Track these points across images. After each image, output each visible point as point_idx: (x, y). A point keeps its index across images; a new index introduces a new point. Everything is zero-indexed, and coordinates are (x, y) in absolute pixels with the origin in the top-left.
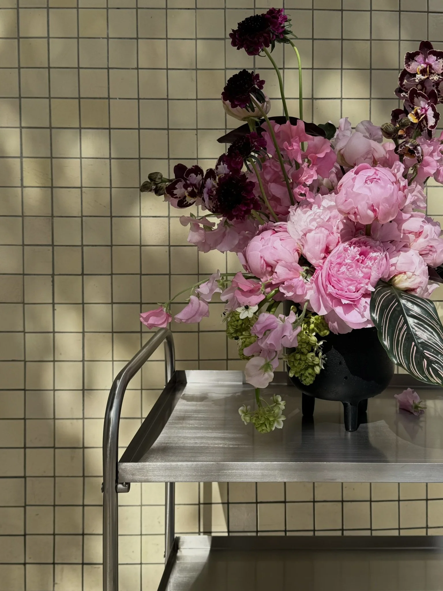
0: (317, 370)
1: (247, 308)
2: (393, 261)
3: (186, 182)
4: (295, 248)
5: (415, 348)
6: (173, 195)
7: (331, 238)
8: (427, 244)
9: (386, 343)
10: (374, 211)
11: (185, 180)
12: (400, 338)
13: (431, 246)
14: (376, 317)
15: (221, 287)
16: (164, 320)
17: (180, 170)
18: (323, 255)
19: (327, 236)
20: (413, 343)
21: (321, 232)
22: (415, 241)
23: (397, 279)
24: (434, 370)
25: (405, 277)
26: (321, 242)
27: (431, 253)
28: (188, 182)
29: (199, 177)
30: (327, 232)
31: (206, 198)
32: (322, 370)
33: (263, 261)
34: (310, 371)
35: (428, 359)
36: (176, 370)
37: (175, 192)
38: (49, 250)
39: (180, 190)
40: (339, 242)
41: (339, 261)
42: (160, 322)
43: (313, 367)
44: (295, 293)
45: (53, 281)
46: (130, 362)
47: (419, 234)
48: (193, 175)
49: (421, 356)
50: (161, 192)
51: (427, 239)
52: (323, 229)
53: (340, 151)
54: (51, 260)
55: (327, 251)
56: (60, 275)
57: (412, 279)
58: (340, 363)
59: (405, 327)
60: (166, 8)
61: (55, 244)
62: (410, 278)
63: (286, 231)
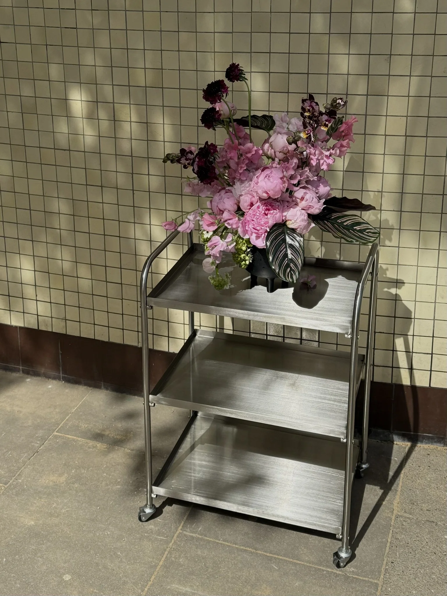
0: (247, 262)
1: (208, 232)
2: (285, 214)
3: (186, 158)
4: (234, 203)
5: (287, 261)
6: (180, 163)
7: (253, 199)
8: (306, 205)
9: (271, 258)
10: (267, 193)
11: (186, 156)
12: (280, 256)
13: (310, 206)
14: (268, 244)
15: (200, 216)
16: (173, 228)
17: (183, 151)
18: (249, 207)
19: (251, 199)
20: (287, 259)
21: (247, 196)
22: (300, 202)
23: (288, 223)
24: (291, 273)
25: (291, 222)
26: (247, 202)
27: (310, 208)
28: (187, 157)
29: (192, 156)
30: (251, 196)
31: (196, 168)
32: (250, 263)
33: (218, 208)
34: (244, 262)
35: (291, 268)
36: (194, 242)
37: (181, 162)
38: (130, 159)
39: (183, 161)
40: (258, 201)
41: (254, 213)
42: (172, 228)
43: (245, 261)
44: (232, 227)
45: (132, 177)
46: (163, 243)
47: (302, 199)
48: (190, 154)
49: (288, 266)
50: (174, 161)
51: (307, 202)
52: (248, 195)
53: (271, 143)
54: (131, 165)
55: (252, 205)
56: (136, 174)
57: (295, 224)
58: (261, 260)
59: (285, 250)
60: (196, 12)
61: (133, 156)
62: (293, 223)
63: (232, 192)
